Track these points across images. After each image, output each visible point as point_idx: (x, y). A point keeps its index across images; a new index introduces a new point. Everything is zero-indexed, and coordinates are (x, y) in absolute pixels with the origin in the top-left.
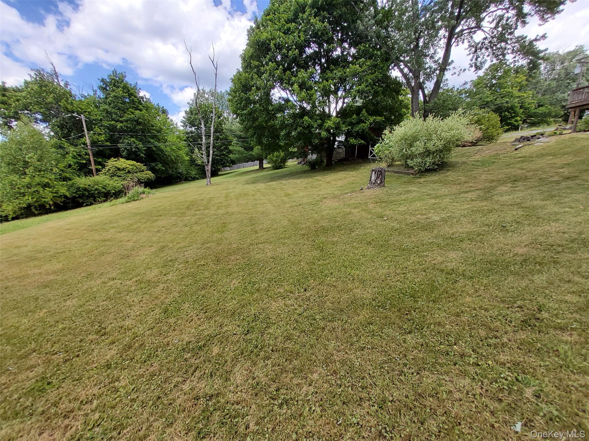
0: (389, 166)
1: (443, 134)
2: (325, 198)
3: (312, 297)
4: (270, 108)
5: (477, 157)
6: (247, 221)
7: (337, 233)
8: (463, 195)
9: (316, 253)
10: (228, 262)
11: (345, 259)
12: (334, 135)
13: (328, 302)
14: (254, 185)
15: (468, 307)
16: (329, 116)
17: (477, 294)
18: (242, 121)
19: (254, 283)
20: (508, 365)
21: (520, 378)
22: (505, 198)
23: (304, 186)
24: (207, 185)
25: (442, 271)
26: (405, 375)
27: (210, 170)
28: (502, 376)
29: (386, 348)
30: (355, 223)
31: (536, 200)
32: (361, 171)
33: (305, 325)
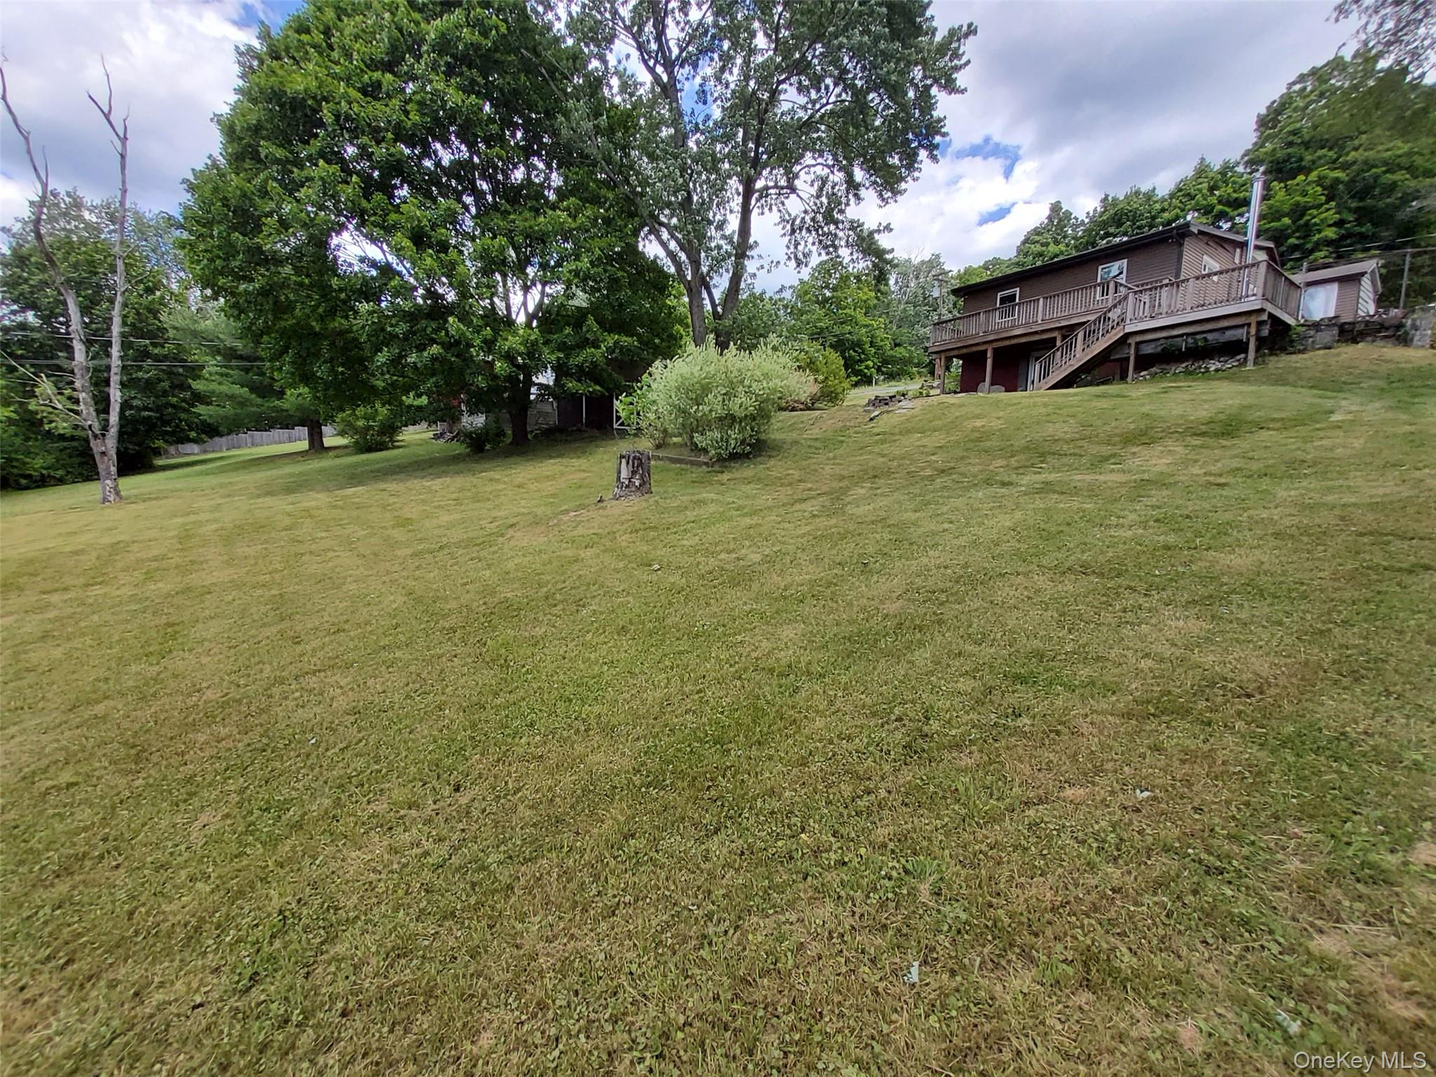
0: (658, 447)
1: (754, 385)
2: (512, 526)
3: (476, 804)
4: (335, 282)
5: (815, 432)
6: (263, 609)
7: (545, 615)
8: (798, 506)
9: (488, 677)
10: (183, 754)
11: (566, 681)
12: (528, 371)
13: (521, 808)
14: (291, 498)
15: (820, 741)
16: (509, 322)
17: (833, 709)
18: (237, 309)
19: (284, 807)
20: (891, 845)
21: (909, 867)
22: (862, 510)
23: (454, 496)
24: (105, 500)
25: (772, 670)
26: (710, 944)
27: (113, 453)
28: (883, 873)
29: (667, 888)
30: (589, 584)
31: (906, 511)
32: (598, 457)
33: (457, 895)
